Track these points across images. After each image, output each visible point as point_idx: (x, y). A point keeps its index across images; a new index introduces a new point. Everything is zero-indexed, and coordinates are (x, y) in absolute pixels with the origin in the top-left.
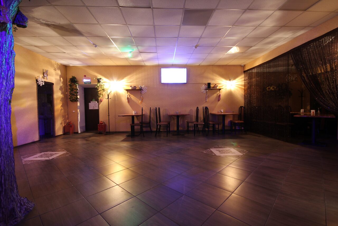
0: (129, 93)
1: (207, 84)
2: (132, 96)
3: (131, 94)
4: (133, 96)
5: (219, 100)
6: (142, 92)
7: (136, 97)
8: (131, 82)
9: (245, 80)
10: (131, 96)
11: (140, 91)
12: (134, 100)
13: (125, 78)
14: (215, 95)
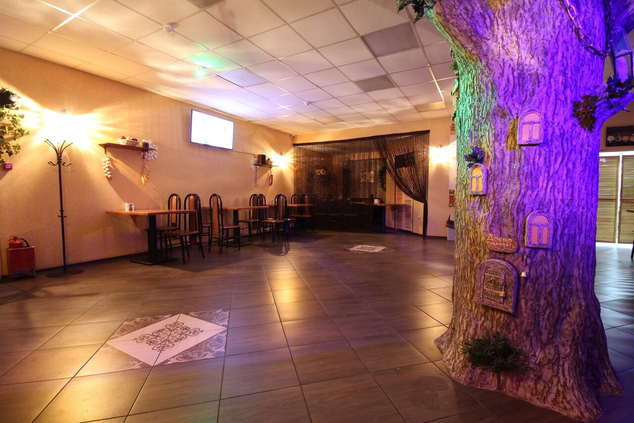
0: (109, 155)
1: (257, 157)
2: (120, 162)
3: (115, 157)
4: (123, 164)
5: (271, 184)
6: (146, 157)
7: (130, 167)
8: (114, 126)
9: (294, 157)
10: (116, 162)
11: (142, 153)
12: (124, 174)
13: (95, 110)
14: (265, 176)
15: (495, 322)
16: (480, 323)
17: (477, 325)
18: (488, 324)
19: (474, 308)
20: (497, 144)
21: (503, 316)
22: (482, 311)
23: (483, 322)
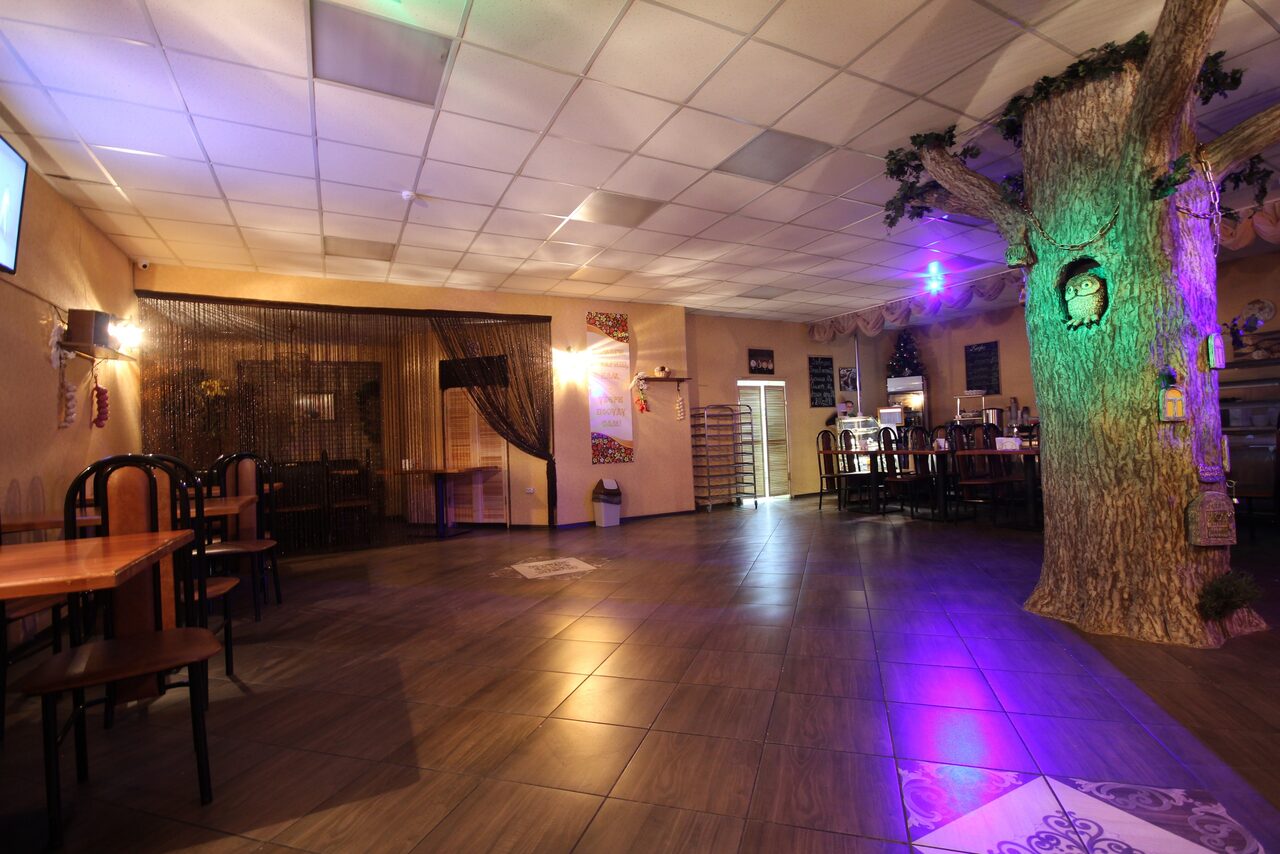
1: (66, 318)
5: (99, 422)
15: (1210, 563)
16: (1193, 571)
17: (1191, 575)
18: (1202, 569)
19: (1179, 557)
20: (1191, 364)
21: (1217, 552)
22: (1192, 556)
23: (1196, 569)
